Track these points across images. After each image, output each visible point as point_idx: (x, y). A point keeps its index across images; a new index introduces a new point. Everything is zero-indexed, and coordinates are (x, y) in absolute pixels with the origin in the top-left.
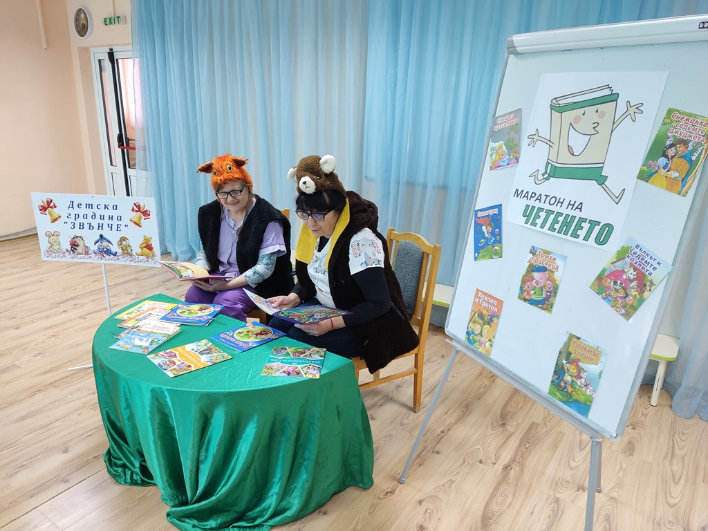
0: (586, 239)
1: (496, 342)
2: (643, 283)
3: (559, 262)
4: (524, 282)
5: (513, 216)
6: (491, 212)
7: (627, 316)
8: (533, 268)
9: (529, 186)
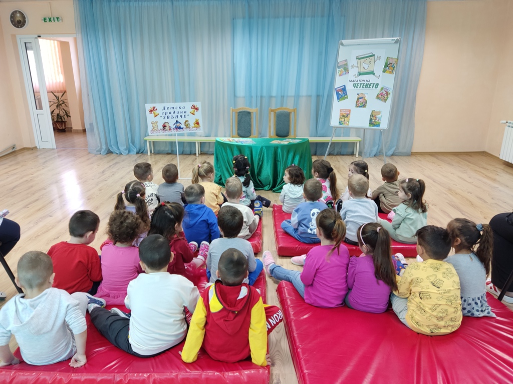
0: (373, 88)
1: (350, 121)
2: (387, 94)
3: (366, 95)
4: (356, 103)
5: (350, 88)
6: (342, 88)
7: (385, 102)
8: (358, 99)
9: (354, 79)
